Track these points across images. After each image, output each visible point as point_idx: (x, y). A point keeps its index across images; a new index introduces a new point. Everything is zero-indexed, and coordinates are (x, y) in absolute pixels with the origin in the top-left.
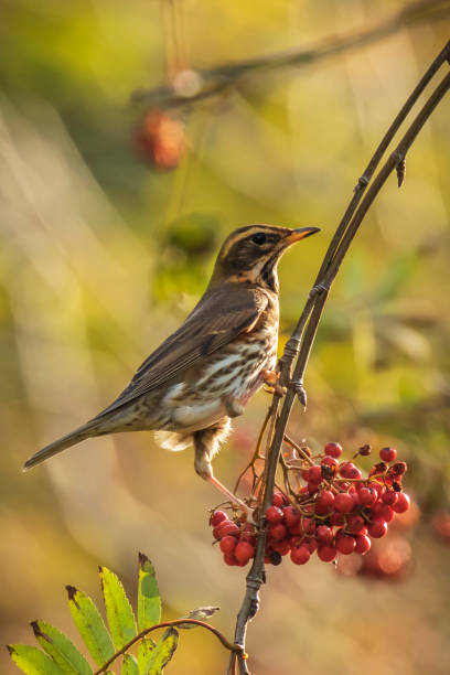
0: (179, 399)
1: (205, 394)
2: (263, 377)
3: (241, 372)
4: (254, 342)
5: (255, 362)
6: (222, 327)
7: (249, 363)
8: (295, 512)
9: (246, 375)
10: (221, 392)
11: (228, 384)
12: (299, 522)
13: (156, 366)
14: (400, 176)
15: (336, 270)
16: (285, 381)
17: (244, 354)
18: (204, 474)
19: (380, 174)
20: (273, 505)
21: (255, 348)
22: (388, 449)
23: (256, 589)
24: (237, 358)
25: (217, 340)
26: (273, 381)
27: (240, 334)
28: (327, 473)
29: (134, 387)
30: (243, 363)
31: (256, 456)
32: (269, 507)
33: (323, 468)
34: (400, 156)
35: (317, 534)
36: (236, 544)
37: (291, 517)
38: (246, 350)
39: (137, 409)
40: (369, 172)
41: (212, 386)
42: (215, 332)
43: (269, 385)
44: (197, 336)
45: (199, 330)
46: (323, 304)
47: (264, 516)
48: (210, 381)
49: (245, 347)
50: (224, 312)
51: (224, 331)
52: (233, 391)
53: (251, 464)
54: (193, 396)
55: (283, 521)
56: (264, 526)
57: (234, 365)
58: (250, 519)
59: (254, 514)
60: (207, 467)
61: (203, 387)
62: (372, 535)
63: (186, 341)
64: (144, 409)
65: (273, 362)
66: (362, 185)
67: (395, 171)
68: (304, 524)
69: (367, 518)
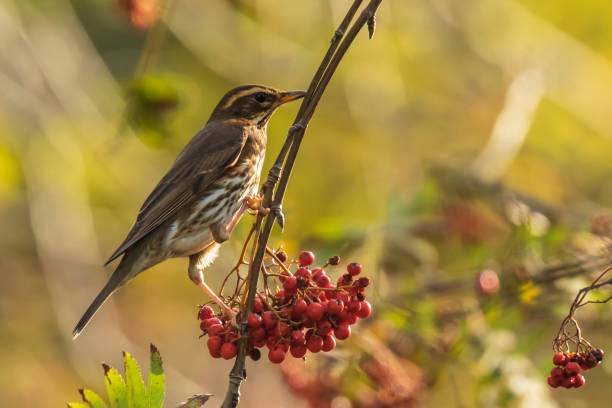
0: (176, 236)
1: (197, 226)
2: (248, 203)
3: (226, 203)
4: (236, 175)
5: (237, 192)
6: (210, 167)
7: (232, 194)
8: (273, 316)
9: (231, 204)
10: (210, 223)
11: (216, 215)
12: (276, 325)
13: (155, 208)
14: (371, 29)
15: (313, 111)
16: (268, 203)
17: (228, 187)
18: (196, 279)
19: (353, 28)
20: (254, 312)
21: (237, 180)
22: (354, 264)
23: (237, 385)
24: (222, 192)
25: (206, 178)
26: (255, 205)
27: (225, 171)
28: (301, 284)
29: (139, 228)
30: (228, 195)
31: (241, 262)
32: (250, 314)
33: (298, 280)
34: (371, 13)
35: (292, 338)
36: (222, 344)
37: (270, 321)
38: (230, 184)
39: (147, 255)
40: (344, 26)
41: (201, 219)
42: (204, 172)
43: (254, 209)
44: (189, 177)
45: (189, 172)
46: (301, 140)
47: (247, 322)
48: (200, 216)
49: (229, 181)
50: (211, 152)
51: (211, 171)
52: (220, 220)
53: (236, 268)
54: (186, 231)
55: (263, 324)
56: (246, 331)
57: (220, 199)
58: (234, 321)
59: (238, 316)
60: (199, 275)
61: (195, 222)
62: (337, 336)
63: (179, 182)
64: (152, 253)
65: (256, 190)
66: (338, 37)
67: (366, 26)
68: (281, 328)
69: (334, 323)
